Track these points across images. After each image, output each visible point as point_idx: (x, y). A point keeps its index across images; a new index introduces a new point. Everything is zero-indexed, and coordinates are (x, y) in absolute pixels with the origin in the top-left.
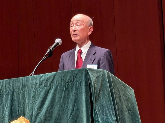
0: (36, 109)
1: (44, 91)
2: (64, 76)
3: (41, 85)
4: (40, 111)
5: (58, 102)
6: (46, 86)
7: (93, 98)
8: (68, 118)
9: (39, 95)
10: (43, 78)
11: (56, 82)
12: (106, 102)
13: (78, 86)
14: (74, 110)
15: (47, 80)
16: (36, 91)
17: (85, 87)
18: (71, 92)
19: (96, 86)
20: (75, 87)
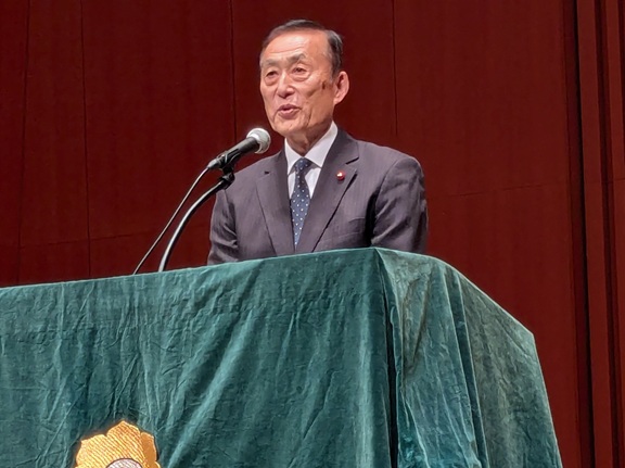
0: (180, 395)
1: (213, 329)
2: (290, 277)
3: (204, 305)
4: (194, 401)
5: (264, 371)
6: (222, 312)
7: (396, 358)
8: (303, 431)
9: (196, 341)
10: (210, 283)
11: (262, 296)
12: (441, 376)
13: (345, 313)
14: (326, 400)
15: (226, 290)
16: (181, 328)
17: (370, 317)
18: (315, 333)
19: (410, 317)
20: (330, 316)
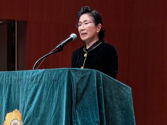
0: (27, 104)
1: (34, 87)
2: (50, 75)
4: (30, 106)
6: (36, 83)
8: (52, 116)
10: (34, 74)
11: (44, 80)
14: (57, 109)
15: (37, 77)
16: (28, 86)
17: (66, 88)
18: (55, 91)
19: (80, 87)
